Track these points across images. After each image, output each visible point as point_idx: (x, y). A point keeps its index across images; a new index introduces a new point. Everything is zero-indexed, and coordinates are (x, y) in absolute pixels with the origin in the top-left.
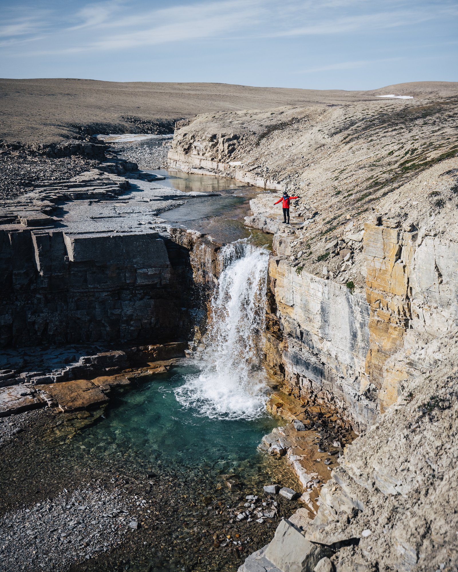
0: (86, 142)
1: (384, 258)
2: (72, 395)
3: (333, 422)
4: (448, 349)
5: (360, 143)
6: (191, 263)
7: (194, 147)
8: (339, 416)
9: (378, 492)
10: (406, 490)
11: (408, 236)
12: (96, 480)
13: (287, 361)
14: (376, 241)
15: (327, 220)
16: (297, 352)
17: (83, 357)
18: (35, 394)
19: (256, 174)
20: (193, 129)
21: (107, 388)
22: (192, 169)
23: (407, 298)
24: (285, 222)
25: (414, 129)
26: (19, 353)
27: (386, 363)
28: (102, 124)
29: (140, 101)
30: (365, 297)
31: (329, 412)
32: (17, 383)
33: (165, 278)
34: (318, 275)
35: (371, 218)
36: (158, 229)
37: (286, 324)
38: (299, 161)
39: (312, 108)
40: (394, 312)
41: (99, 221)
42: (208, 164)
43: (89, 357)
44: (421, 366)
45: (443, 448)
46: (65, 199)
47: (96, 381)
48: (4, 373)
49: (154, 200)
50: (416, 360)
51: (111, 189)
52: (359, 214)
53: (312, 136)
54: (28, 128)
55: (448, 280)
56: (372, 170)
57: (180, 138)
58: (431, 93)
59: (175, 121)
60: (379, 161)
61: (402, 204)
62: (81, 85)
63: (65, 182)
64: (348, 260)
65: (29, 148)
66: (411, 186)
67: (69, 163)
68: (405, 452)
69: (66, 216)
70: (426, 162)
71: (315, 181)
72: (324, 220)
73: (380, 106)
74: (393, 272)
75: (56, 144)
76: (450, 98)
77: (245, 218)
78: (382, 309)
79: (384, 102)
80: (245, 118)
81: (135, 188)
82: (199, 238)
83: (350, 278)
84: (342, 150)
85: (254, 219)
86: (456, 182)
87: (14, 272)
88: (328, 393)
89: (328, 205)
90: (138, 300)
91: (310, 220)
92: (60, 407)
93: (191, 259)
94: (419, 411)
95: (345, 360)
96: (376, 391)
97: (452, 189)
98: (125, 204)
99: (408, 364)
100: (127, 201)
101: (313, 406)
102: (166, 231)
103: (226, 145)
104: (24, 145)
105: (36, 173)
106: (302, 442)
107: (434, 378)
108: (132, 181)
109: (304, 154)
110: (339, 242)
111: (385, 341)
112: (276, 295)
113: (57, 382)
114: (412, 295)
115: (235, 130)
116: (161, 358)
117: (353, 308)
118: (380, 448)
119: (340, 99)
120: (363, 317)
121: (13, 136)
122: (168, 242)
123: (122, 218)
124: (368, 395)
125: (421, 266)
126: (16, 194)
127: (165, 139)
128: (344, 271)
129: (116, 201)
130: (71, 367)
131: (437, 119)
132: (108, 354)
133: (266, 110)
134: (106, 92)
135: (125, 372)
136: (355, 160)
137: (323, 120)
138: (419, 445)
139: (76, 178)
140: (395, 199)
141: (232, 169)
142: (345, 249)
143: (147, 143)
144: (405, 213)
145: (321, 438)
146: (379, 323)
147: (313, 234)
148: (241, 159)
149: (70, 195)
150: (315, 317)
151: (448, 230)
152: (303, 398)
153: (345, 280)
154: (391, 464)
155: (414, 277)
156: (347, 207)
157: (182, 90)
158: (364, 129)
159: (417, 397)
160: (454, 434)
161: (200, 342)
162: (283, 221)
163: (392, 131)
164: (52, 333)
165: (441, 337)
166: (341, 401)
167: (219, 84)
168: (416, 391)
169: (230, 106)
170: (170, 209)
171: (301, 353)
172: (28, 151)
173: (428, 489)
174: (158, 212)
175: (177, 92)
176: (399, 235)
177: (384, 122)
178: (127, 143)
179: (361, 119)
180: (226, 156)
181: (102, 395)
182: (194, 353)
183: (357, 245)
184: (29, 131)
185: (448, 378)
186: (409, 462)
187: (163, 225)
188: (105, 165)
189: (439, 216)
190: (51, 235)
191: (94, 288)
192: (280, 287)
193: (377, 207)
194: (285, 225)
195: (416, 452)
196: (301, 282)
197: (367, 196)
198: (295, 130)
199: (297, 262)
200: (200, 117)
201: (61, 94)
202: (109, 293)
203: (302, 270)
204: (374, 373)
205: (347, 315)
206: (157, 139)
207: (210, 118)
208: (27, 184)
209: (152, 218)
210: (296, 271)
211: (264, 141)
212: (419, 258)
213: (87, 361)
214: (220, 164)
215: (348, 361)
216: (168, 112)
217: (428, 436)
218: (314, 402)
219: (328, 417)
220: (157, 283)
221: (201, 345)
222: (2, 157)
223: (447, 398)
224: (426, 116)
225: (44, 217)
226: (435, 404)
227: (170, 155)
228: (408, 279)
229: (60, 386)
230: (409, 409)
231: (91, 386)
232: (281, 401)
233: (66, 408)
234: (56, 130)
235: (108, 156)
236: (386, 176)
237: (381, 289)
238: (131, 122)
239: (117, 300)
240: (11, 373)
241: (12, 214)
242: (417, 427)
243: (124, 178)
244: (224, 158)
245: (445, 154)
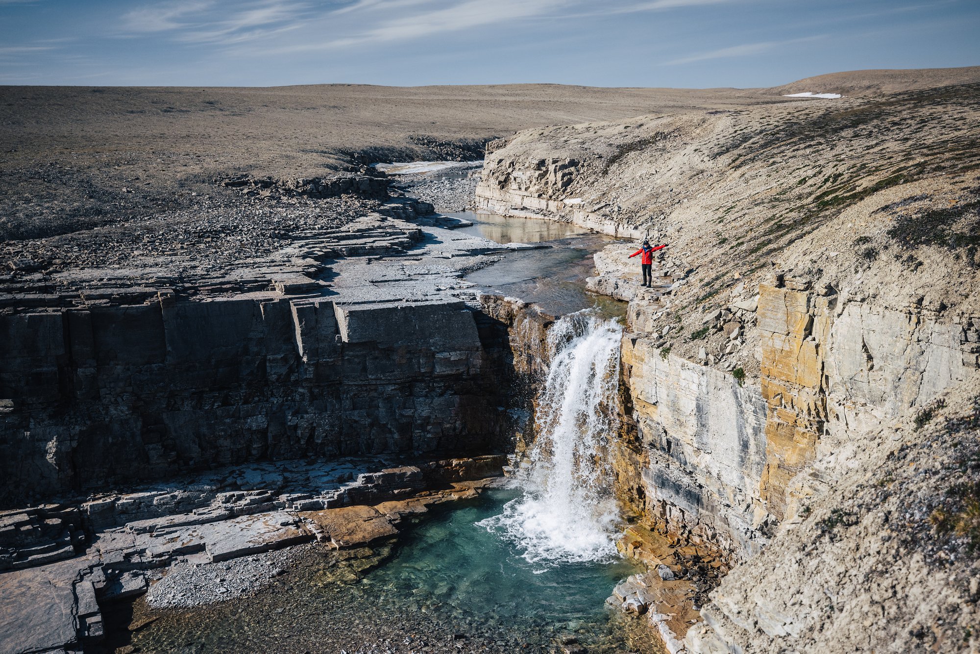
0: (361, 175)
1: (788, 335)
2: (349, 526)
3: (715, 568)
4: (868, 454)
5: (756, 167)
6: (511, 344)
7: (513, 179)
8: (723, 560)
9: (761, 634)
10: (796, 629)
11: (823, 302)
12: (384, 640)
13: (648, 482)
14: (775, 309)
15: (706, 280)
16: (662, 469)
17: (363, 475)
18: (299, 524)
19: (603, 216)
20: (511, 153)
21: (396, 518)
22: (511, 211)
23: (822, 390)
24: (644, 285)
25: (839, 144)
26: (277, 468)
27: (790, 483)
28: (382, 149)
29: (436, 114)
30: (760, 390)
31: (709, 555)
32: (274, 508)
33: (474, 366)
34: (692, 359)
35: (769, 277)
36: (464, 297)
37: (646, 430)
38: (666, 196)
39: (685, 118)
40: (802, 411)
41: (382, 286)
42: (534, 203)
43: (371, 474)
44: (829, 478)
45: (847, 575)
46: (335, 255)
47: (382, 507)
48: (258, 494)
49: (458, 256)
50: (823, 469)
51: (397, 241)
52: (752, 271)
53: (686, 159)
54: (282, 157)
55: (882, 364)
56: (774, 207)
57: (493, 166)
58: (869, 87)
59: (486, 141)
60: (784, 194)
61: (814, 256)
62: (352, 93)
63: (334, 233)
64: (736, 338)
65: (283, 185)
66: (829, 229)
67: (339, 205)
68: (797, 581)
69: (336, 280)
70: (855, 193)
71: (689, 224)
72: (701, 280)
73: (788, 111)
74: (801, 355)
75: (320, 179)
76: (897, 95)
77: (587, 280)
78: (785, 407)
79: (794, 104)
80: (586, 135)
81: (431, 239)
82: (521, 308)
83: (739, 363)
84: (730, 178)
85: (600, 281)
86: (895, 223)
87: (268, 357)
88: (707, 528)
89: (707, 260)
90: (436, 396)
91: (681, 281)
92: (333, 541)
93: (510, 338)
94: (817, 529)
95: (732, 481)
96: (776, 525)
97: (889, 233)
98: (417, 262)
99: (811, 475)
100: (419, 257)
101: (686, 545)
102: (474, 299)
103: (559, 174)
104: (277, 181)
105: (294, 220)
106: (669, 596)
107: (841, 488)
108: (426, 230)
109: (673, 186)
110: (723, 312)
111: (790, 452)
112: (632, 388)
113: (329, 508)
114: (828, 387)
115: (572, 152)
116: (468, 477)
117: (743, 406)
118: (764, 577)
119: (728, 101)
120: (757, 419)
121: (262, 168)
122: (478, 315)
123: (413, 282)
124: (765, 529)
125: (842, 345)
126: (269, 250)
127: (471, 168)
128: (730, 353)
129: (405, 258)
130: (347, 488)
131: (875, 127)
132: (397, 471)
133: (618, 121)
134: (387, 101)
135: (421, 496)
136: (749, 192)
137: (702, 134)
138: (815, 572)
139: (348, 226)
140: (804, 249)
141: (568, 209)
142: (731, 322)
143: (446, 174)
144: (819, 269)
145: (697, 590)
146: (780, 427)
147: (685, 301)
148: (582, 194)
149: (341, 250)
150: (688, 419)
151: (882, 293)
152: (671, 534)
153: (732, 366)
154: (778, 596)
155: (831, 361)
156: (736, 262)
157: (495, 95)
158: (763, 146)
159: (816, 512)
160: (862, 557)
161: (524, 455)
162: (642, 283)
163: (805, 148)
164: (320, 442)
165: (858, 438)
166: (726, 540)
167: (549, 85)
168: (815, 505)
169: (565, 117)
170: (479, 268)
171: (669, 472)
172: (283, 189)
173: (824, 624)
174: (463, 273)
175: (488, 98)
176: (809, 300)
177: (793, 135)
178: (417, 174)
179: (758, 131)
180: (559, 190)
181: (389, 527)
182: (516, 470)
183: (748, 317)
184: (283, 162)
185: (857, 487)
186: (802, 593)
187: (471, 291)
188: (388, 206)
189: (869, 272)
190: (317, 306)
191: (376, 379)
192: (638, 376)
193: (779, 261)
194: (644, 288)
195: (811, 580)
196: (667, 370)
197: (766, 245)
198: (660, 150)
199: (661, 341)
200: (522, 135)
201: (325, 106)
202: (397, 386)
203: (668, 353)
204: (773, 498)
205: (735, 417)
206: (460, 168)
207: (536, 136)
208: (282, 235)
209: (454, 281)
210: (660, 354)
211: (614, 167)
212: (839, 334)
213: (369, 480)
214: (551, 203)
215: (737, 482)
216: (474, 129)
217: (827, 561)
218: (687, 540)
219: (708, 562)
220: (463, 372)
221: (525, 459)
222: (248, 199)
223: (854, 511)
224: (858, 124)
225: (307, 281)
226: (837, 519)
227: (479, 191)
228: (823, 363)
229: (333, 513)
230: (804, 528)
231: (374, 515)
232: (640, 539)
233: (341, 543)
234: (319, 159)
235: (392, 195)
236: (794, 215)
237: (783, 378)
238: (424, 144)
239: (408, 396)
240: (267, 495)
241: (264, 277)
242: (813, 550)
243: (415, 225)
244: (557, 194)
245: (884, 181)
